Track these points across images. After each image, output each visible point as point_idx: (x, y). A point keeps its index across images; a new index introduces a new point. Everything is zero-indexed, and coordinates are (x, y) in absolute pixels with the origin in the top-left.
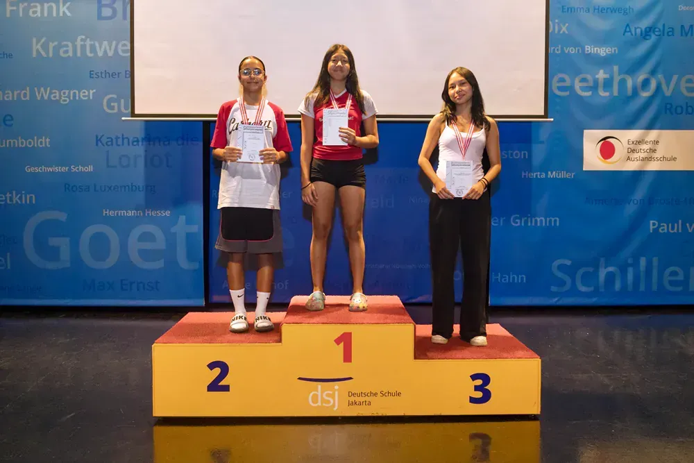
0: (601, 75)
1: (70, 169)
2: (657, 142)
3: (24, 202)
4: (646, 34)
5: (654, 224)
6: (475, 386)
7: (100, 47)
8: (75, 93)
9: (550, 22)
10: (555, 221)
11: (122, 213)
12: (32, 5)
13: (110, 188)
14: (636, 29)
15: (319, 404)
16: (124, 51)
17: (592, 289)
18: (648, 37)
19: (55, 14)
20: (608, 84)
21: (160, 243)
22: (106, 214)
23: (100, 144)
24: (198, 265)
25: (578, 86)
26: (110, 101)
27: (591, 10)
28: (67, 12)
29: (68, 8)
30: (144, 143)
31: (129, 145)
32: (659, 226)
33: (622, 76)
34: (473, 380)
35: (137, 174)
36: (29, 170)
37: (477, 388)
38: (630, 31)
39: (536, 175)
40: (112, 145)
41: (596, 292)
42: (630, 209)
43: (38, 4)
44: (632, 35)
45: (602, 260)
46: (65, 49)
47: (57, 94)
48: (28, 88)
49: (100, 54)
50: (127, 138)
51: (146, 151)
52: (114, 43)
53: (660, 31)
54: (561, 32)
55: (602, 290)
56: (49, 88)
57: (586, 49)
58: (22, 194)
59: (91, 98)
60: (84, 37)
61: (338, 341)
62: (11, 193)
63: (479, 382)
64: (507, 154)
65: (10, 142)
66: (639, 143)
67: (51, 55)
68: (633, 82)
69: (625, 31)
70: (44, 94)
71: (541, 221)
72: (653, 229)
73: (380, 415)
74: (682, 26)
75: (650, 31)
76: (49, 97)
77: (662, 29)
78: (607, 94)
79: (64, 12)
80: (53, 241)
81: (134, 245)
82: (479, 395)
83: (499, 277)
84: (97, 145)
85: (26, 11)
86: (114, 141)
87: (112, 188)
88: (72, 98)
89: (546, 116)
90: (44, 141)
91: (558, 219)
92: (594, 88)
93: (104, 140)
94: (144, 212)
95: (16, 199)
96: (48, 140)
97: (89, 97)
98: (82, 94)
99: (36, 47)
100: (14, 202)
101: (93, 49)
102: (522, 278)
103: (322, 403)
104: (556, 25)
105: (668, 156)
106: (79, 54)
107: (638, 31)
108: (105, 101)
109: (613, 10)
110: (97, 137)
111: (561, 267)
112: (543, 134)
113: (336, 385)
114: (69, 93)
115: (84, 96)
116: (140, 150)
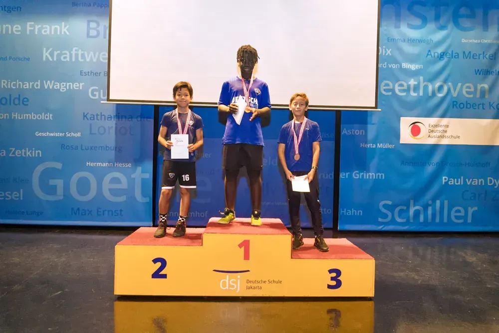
0: (412, 82)
1: (65, 135)
2: (447, 126)
3: (33, 156)
4: (441, 56)
5: (445, 179)
6: (331, 277)
7: (88, 56)
8: (70, 85)
9: (380, 48)
10: (382, 176)
11: (99, 164)
12: (44, 26)
13: (91, 148)
14: (434, 53)
15: (227, 288)
16: (103, 59)
17: (405, 220)
18: (441, 59)
19: (59, 33)
20: (416, 88)
21: (124, 184)
22: (88, 165)
23: (85, 118)
24: (149, 200)
25: (397, 89)
26: (93, 91)
27: (406, 40)
28: (66, 31)
29: (67, 30)
30: (115, 119)
31: (105, 120)
32: (449, 180)
33: (425, 83)
34: (330, 273)
35: (110, 139)
36: (37, 134)
37: (332, 279)
38: (431, 55)
39: (370, 146)
40: (94, 119)
41: (408, 223)
42: (430, 169)
43: (47, 26)
44: (432, 57)
45: (412, 202)
46: (65, 56)
47: (58, 85)
48: (39, 81)
49: (88, 60)
50: (104, 115)
51: (116, 124)
52: (97, 54)
53: (450, 55)
54: (387, 54)
55: (412, 221)
56: (53, 82)
57: (403, 66)
58: (32, 150)
59: (81, 88)
60: (77, 48)
61: (240, 246)
62: (26, 150)
63: (334, 275)
64: (352, 132)
65: (26, 116)
66: (436, 126)
67: (55, 59)
68: (433, 87)
69: (428, 54)
70: (49, 85)
71: (373, 175)
72: (445, 182)
73: (268, 296)
74: (464, 52)
75: (443, 55)
76: (53, 87)
77: (451, 54)
78: (415, 94)
79: (65, 32)
80: (52, 182)
81: (106, 186)
82: (334, 283)
83: (345, 212)
84: (84, 119)
85: (40, 30)
86: (95, 117)
87: (93, 148)
88: (68, 88)
89: (376, 107)
90: (48, 116)
91: (383, 175)
92: (408, 90)
93: (89, 116)
94: (114, 165)
95: (28, 153)
96: (51, 115)
97: (79, 88)
98: (74, 86)
99: (46, 54)
100: (27, 156)
101: (83, 55)
102: (360, 212)
103: (229, 288)
104: (384, 50)
105: (455, 135)
106: (74, 60)
107: (436, 54)
108: (90, 91)
109: (420, 41)
110: (84, 113)
111: (385, 206)
112: (374, 119)
113: (239, 275)
114: (66, 85)
115: (76, 87)
116: (112, 123)
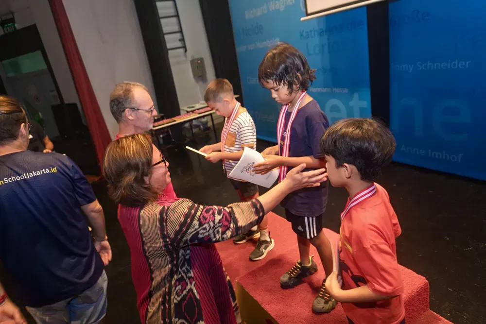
11: (320, 89)
21: (344, 113)
30: (327, 34)
47: (279, 5)
48: (266, 4)
59: (294, 2)
70: (272, 7)
76: (275, 7)
81: (329, 114)
84: (301, 39)
86: (310, 34)
88: (285, 5)
93: (304, 34)
94: (332, 90)
96: (279, 39)
110: (300, 32)
115: (291, 2)
116: (325, 39)
